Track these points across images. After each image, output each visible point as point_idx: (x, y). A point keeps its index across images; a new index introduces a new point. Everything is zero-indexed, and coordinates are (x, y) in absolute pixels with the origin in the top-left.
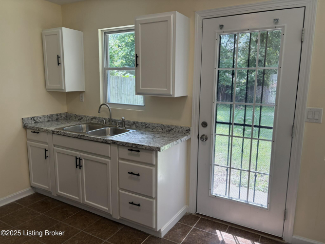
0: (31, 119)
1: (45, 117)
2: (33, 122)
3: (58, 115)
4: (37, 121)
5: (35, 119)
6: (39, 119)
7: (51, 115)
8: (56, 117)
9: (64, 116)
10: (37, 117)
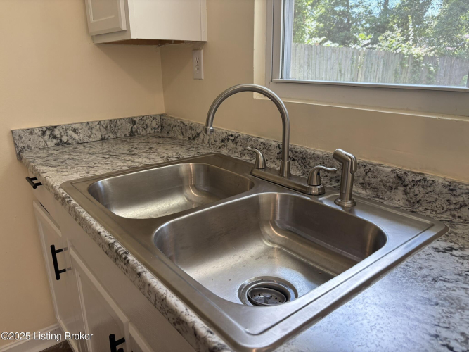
0: (44, 133)
1: (91, 129)
2: (51, 143)
3: (134, 123)
4: (65, 139)
5: (57, 132)
6: (70, 132)
7: (113, 123)
8: (129, 127)
9: (154, 124)
10: (65, 128)
